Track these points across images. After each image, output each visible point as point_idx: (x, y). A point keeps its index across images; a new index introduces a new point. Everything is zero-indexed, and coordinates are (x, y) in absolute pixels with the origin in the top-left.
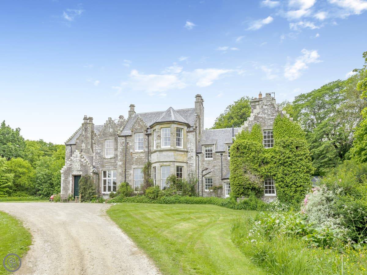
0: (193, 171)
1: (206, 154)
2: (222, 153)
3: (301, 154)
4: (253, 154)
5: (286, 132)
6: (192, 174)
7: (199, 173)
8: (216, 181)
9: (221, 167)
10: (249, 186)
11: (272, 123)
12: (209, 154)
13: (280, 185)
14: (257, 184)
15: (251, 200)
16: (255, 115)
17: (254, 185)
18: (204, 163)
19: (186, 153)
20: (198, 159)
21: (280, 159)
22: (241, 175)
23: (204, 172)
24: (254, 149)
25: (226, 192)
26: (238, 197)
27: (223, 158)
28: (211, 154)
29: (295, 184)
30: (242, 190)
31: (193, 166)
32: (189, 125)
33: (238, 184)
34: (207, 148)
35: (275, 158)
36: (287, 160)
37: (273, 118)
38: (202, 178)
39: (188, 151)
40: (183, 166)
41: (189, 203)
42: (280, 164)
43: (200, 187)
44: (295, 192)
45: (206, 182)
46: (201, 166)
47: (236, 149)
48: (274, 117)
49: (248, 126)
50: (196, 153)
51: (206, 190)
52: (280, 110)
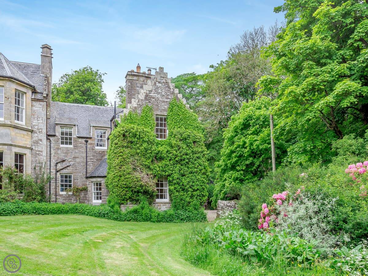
0: (42, 163)
1: (62, 138)
2: (87, 140)
3: (199, 151)
4: (145, 145)
5: (183, 122)
6: (41, 167)
7: (50, 167)
8: (78, 180)
9: (85, 159)
10: (140, 188)
11: (166, 107)
12: (67, 139)
13: (175, 188)
14: (151, 186)
15: (143, 208)
16: (147, 93)
17: (146, 187)
18: (59, 152)
19: (30, 133)
20: (50, 145)
21: (176, 155)
22: (129, 173)
23: (59, 165)
24: (146, 139)
25: (93, 196)
26: (123, 204)
27: (89, 146)
28: (71, 139)
29: (191, 188)
30: (129, 194)
31: (42, 155)
32: (35, 90)
33: (125, 186)
34: (65, 130)
35: (171, 153)
36: (184, 156)
37: (167, 102)
38: (56, 174)
39: (33, 130)
40: (25, 154)
41: (39, 214)
42: (176, 161)
43: (53, 187)
44: (191, 197)
45: (62, 181)
46: (54, 156)
47: (122, 136)
48: (169, 100)
49: (136, 106)
50: (47, 134)
51: (61, 193)
52: (175, 93)
